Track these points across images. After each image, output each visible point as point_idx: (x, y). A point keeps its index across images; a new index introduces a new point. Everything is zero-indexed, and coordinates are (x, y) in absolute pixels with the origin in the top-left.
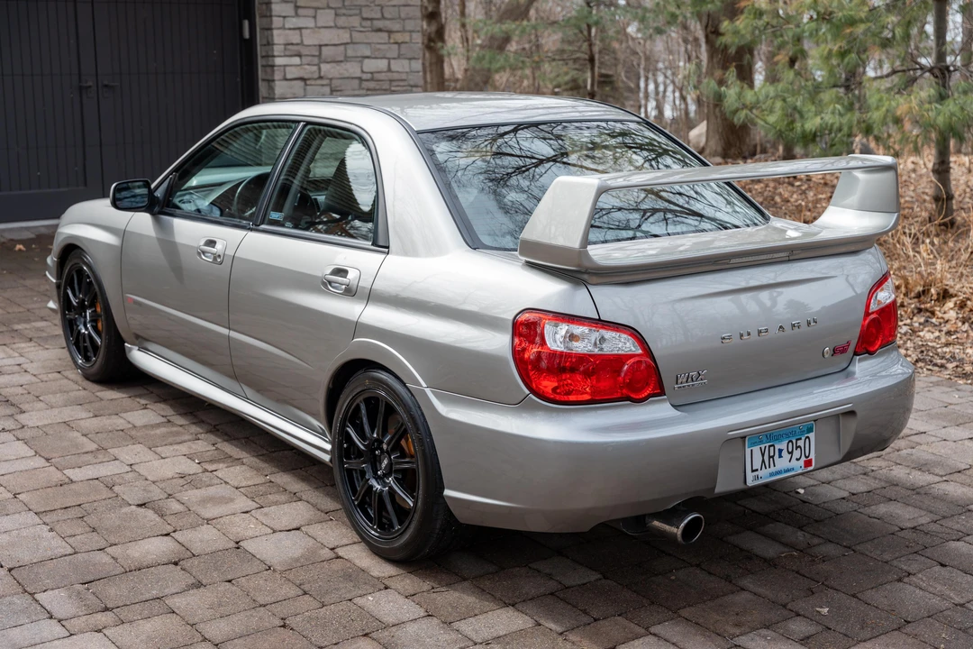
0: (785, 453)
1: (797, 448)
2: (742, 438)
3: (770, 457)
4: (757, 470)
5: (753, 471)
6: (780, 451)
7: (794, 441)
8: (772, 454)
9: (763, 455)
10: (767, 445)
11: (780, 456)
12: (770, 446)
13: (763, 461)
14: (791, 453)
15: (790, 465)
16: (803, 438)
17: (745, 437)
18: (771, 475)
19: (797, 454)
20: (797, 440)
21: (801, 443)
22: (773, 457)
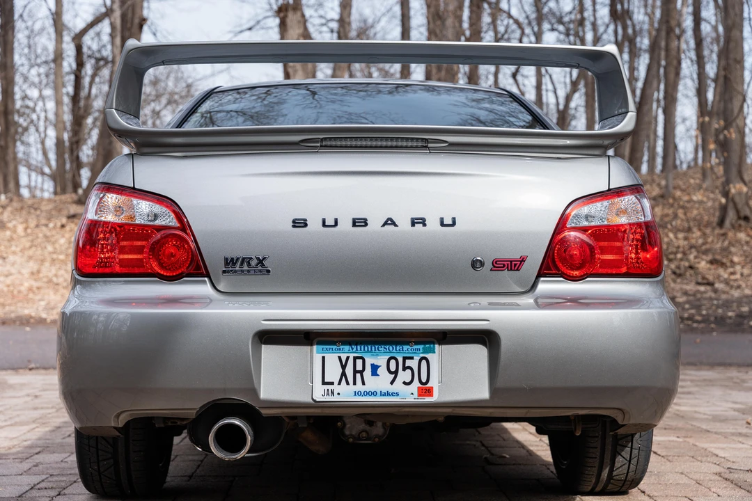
0: (382, 371)
1: (405, 368)
3: (355, 372)
4: (332, 383)
5: (324, 383)
6: (375, 368)
7: (400, 360)
8: (359, 367)
9: (344, 367)
10: (351, 355)
11: (375, 374)
12: (355, 358)
13: (344, 374)
14: (396, 373)
15: (392, 389)
16: (417, 359)
18: (358, 394)
19: (404, 376)
20: (405, 359)
21: (413, 364)
22: (361, 372)
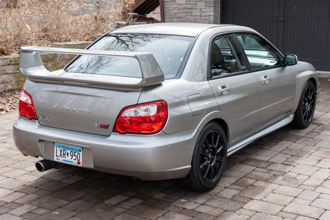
0: (69, 155)
1: (74, 155)
2: (53, 143)
3: (63, 154)
4: (58, 156)
5: (56, 156)
9: (61, 152)
10: (63, 149)
11: (68, 155)
13: (61, 154)
14: (72, 156)
15: (70, 160)
17: (54, 143)
18: (64, 160)
19: (74, 157)
20: (74, 152)
21: (76, 154)
22: (65, 154)
